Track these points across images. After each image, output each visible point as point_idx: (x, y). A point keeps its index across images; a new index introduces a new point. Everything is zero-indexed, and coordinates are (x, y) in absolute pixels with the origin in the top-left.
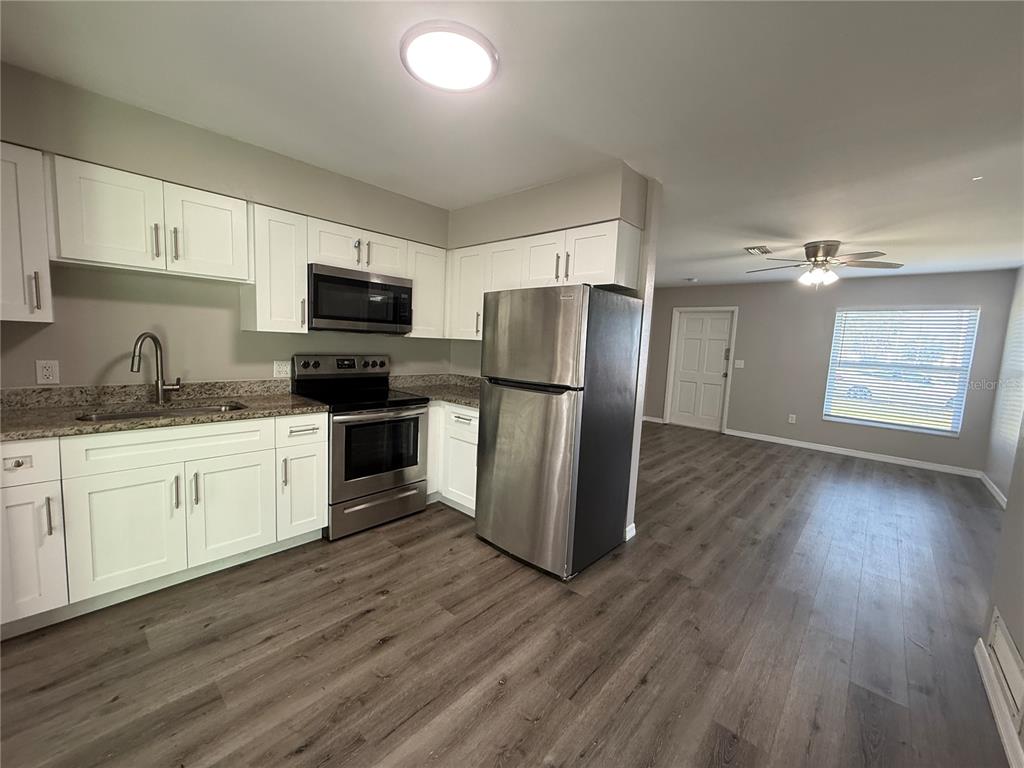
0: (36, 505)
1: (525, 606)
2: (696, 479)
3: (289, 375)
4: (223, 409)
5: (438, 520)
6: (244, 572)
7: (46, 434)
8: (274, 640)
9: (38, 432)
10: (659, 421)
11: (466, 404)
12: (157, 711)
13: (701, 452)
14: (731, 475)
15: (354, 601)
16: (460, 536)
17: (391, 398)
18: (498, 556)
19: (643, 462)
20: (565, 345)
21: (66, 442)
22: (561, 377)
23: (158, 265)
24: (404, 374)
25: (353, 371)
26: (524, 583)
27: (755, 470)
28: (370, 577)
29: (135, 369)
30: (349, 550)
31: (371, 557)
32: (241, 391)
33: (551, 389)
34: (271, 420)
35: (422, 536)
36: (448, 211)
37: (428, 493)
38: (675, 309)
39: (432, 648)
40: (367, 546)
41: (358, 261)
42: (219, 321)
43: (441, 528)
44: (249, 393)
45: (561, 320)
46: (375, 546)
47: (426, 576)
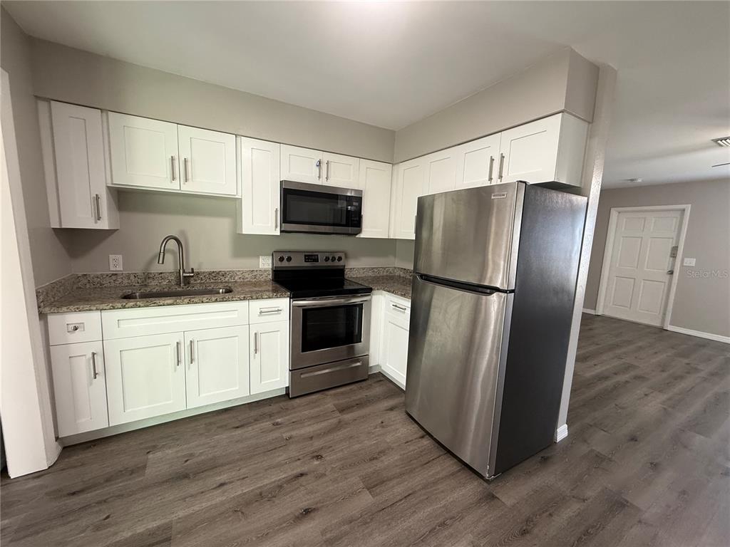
0: (87, 357)
1: (443, 503)
2: (636, 377)
3: (271, 267)
4: (221, 291)
5: (378, 390)
6: (225, 416)
7: (92, 308)
8: (225, 487)
9: (87, 307)
10: (592, 312)
11: (402, 295)
12: (126, 540)
13: (641, 348)
14: (682, 377)
15: (293, 462)
16: (392, 409)
17: (347, 287)
18: (422, 437)
19: (582, 352)
20: (497, 245)
21: (106, 314)
22: (491, 277)
23: (174, 186)
24: (356, 267)
25: (316, 264)
26: (444, 473)
27: (713, 374)
28: (311, 438)
29: (161, 262)
30: (303, 409)
31: (316, 418)
32: (236, 278)
33: (480, 289)
34: (245, 303)
35: (360, 405)
36: (395, 132)
37: (371, 365)
38: (612, 209)
39: (346, 533)
40: (315, 407)
41: (319, 177)
42: (222, 226)
43: (378, 399)
44: (242, 280)
45: (494, 220)
46: (322, 408)
47: (357, 446)
